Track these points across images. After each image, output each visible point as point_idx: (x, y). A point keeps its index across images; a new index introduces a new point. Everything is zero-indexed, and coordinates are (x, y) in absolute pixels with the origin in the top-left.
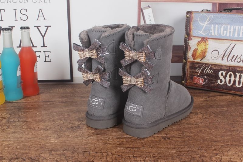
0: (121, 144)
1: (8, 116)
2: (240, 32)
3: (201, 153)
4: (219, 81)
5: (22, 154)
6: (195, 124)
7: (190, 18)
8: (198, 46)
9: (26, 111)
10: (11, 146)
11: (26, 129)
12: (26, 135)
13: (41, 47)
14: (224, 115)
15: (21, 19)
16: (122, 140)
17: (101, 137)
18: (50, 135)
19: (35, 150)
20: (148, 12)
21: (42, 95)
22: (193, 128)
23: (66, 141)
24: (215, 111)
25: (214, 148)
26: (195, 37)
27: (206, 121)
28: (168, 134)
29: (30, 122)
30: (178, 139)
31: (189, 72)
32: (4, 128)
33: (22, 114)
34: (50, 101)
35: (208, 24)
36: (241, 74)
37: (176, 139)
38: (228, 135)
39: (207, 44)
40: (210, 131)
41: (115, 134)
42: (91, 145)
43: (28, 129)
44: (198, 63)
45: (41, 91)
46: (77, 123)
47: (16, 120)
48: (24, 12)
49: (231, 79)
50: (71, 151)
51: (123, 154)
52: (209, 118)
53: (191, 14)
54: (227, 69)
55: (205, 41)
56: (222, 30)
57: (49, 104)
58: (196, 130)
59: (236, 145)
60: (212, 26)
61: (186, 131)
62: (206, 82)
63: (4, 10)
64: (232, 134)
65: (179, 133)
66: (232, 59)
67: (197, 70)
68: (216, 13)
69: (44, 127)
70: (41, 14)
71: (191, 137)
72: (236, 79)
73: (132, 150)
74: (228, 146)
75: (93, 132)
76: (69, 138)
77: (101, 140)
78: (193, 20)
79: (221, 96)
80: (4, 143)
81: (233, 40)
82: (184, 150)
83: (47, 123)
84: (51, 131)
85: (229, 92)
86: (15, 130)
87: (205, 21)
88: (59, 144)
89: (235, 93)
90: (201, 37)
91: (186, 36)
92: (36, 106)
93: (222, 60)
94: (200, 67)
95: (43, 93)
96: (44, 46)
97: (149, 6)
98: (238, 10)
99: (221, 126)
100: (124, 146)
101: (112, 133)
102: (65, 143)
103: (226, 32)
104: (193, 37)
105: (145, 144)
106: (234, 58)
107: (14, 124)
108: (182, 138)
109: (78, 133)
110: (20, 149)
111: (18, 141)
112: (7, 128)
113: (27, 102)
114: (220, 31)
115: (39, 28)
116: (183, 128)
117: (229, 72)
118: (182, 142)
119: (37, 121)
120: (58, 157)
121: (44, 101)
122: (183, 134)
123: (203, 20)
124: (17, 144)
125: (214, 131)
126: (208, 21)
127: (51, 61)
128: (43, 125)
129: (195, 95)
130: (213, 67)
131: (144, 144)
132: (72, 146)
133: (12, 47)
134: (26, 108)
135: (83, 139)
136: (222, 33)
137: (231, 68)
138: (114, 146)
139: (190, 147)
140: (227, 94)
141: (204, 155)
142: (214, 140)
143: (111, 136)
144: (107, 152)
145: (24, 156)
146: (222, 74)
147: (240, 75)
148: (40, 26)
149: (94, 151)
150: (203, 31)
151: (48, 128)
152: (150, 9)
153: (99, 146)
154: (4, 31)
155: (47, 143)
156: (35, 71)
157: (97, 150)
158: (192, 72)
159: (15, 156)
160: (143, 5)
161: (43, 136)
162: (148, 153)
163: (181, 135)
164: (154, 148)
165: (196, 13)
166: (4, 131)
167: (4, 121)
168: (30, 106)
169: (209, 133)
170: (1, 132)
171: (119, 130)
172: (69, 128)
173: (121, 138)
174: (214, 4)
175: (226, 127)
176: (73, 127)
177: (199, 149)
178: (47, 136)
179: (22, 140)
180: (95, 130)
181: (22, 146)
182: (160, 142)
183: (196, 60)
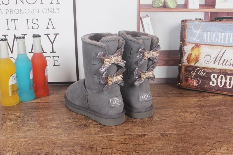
0: (124, 141)
1: (22, 115)
2: (230, 38)
3: (197, 148)
4: (211, 83)
5: (37, 150)
6: (190, 123)
7: (185, 26)
8: (192, 51)
9: (38, 110)
10: (27, 143)
11: (38, 127)
12: (39, 132)
13: (51, 52)
14: (216, 114)
15: (33, 28)
16: (125, 137)
17: (106, 135)
18: (61, 133)
19: (48, 146)
20: (146, 21)
21: (51, 95)
23: (75, 138)
24: (208, 110)
25: (208, 144)
26: (189, 43)
27: (200, 120)
28: (167, 131)
29: (42, 121)
30: (175, 136)
31: (184, 75)
32: (19, 126)
33: (35, 114)
34: (60, 101)
35: (201, 31)
36: (232, 77)
38: (220, 132)
39: (200, 49)
40: (204, 128)
41: (118, 131)
42: (98, 142)
44: (192, 66)
45: (50, 92)
46: (84, 121)
47: (29, 119)
48: (35, 21)
49: (222, 81)
50: (80, 147)
51: (127, 150)
52: (202, 116)
53: (186, 23)
54: (219, 72)
55: (198, 47)
56: (214, 37)
57: (58, 105)
58: (191, 128)
59: (228, 141)
60: (205, 33)
61: (182, 128)
62: (200, 83)
63: (18, 20)
64: (223, 132)
65: (176, 131)
66: (223, 63)
67: (191, 72)
68: (208, 21)
69: (55, 126)
70: (50, 23)
71: (187, 134)
72: (227, 81)
73: (134, 146)
74: (221, 142)
75: (99, 130)
76: (78, 135)
77: (107, 137)
78: (188, 27)
79: (213, 96)
80: (20, 140)
81: (223, 46)
82: (181, 146)
83: (58, 122)
84: (61, 129)
85: (220, 93)
86: (29, 128)
87: (198, 29)
88: (69, 141)
89: (226, 94)
90: (195, 43)
91: (182, 42)
92: (47, 106)
93: (214, 64)
94: (194, 70)
95: (53, 94)
96: (53, 52)
97: (147, 15)
98: (228, 19)
99: (214, 124)
100: (127, 143)
101: (116, 131)
102: (74, 140)
103: (217, 38)
104: (188, 43)
106: (225, 62)
107: (28, 123)
108: (179, 135)
109: (85, 131)
110: (34, 145)
111: (33, 138)
112: (22, 126)
113: (39, 102)
114: (212, 38)
115: (48, 35)
116: (180, 126)
117: (221, 74)
118: (179, 139)
119: (48, 120)
120: (69, 153)
121: (53, 101)
122: (180, 131)
123: (197, 27)
124: (32, 141)
125: (207, 129)
126: (201, 29)
127: (59, 65)
128: (53, 124)
129: (190, 96)
130: (205, 70)
131: (145, 140)
132: (81, 143)
133: (25, 54)
134: (37, 108)
135: (90, 137)
136: (213, 40)
137: (223, 71)
138: (118, 142)
139: (186, 143)
140: (219, 95)
141: (199, 151)
142: (208, 137)
143: (115, 133)
144: (112, 148)
145: (39, 152)
146: (214, 76)
147: (230, 78)
148: (49, 34)
149: (101, 147)
150: (197, 37)
151: (59, 126)
152: (148, 17)
153: (104, 143)
154: (19, 39)
155: (59, 140)
156: (45, 75)
157: (103, 146)
158: (187, 74)
159: (31, 152)
160: (142, 14)
161: (54, 133)
162: (149, 149)
163: (178, 132)
164: (154, 145)
165: (190, 22)
166: (20, 129)
167: (19, 120)
168: (41, 106)
169: (203, 131)
170: (17, 130)
171: (122, 128)
172: (77, 127)
173: (124, 136)
174: (206, 13)
175: (218, 124)
176: (81, 126)
177: (194, 145)
178: (58, 133)
179: (36, 137)
180: (100, 128)
181: (36, 143)
182: (160, 139)
183: (190, 64)
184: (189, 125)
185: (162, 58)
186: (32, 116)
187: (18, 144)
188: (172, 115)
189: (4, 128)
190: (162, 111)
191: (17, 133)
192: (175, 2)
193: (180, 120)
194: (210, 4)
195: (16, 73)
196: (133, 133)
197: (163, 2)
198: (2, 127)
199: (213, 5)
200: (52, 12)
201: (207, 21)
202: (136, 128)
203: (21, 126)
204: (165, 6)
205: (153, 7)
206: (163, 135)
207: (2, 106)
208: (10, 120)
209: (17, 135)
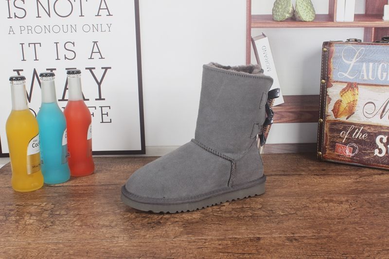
0: (224, 248)
1: (50, 206)
4: (376, 152)
6: (338, 219)
7: (328, 53)
8: (342, 96)
9: (77, 199)
10: (61, 251)
11: (79, 226)
12: (81, 234)
13: (96, 100)
14: (384, 204)
15: (66, 58)
16: (225, 242)
17: (193, 238)
18: (117, 235)
19: (97, 256)
20: (261, 44)
21: (98, 174)
22: (334, 225)
23: (142, 244)
24: (371, 199)
25: (367, 254)
26: (337, 82)
27: (356, 214)
28: (296, 233)
29: (85, 216)
30: (311, 241)
31: (328, 138)
32: (47, 225)
33: (71, 204)
34: (113, 183)
35: (357, 61)
37: (309, 240)
39: (357, 92)
40: (361, 229)
41: (215, 233)
42: (180, 250)
43: (84, 227)
44: (343, 123)
45: (96, 168)
46: (156, 217)
47: (63, 212)
48: (69, 46)
52: (360, 209)
53: (331, 47)
55: (353, 88)
56: (380, 71)
57: (111, 189)
58: (340, 227)
60: (364, 64)
61: (323, 228)
62: (356, 152)
63: (40, 43)
65: (313, 232)
67: (341, 133)
68: (369, 44)
69: (107, 223)
70: (96, 50)
71: (331, 238)
73: (241, 256)
75: (182, 231)
76: (146, 239)
77: (194, 242)
78: (334, 55)
79: (380, 174)
80: (50, 246)
82: (321, 257)
83: (111, 218)
84: (118, 229)
86: (63, 228)
87: (353, 58)
88: (132, 248)
90: (346, 82)
91: (323, 81)
92: (92, 191)
93: (381, 118)
94: (345, 129)
95: (101, 171)
96: (100, 99)
97: (263, 35)
99: (380, 221)
100: (229, 251)
101: (210, 232)
102: (141, 246)
103: (386, 73)
104: (334, 82)
105: (261, 249)
107: (61, 219)
108: (317, 239)
109: (159, 232)
110: (74, 255)
111: (71, 244)
112: (51, 224)
113: (77, 186)
114: (377, 72)
115: (93, 70)
116: (320, 224)
118: (317, 245)
119: (95, 214)
121: (102, 184)
122: (319, 233)
123: (350, 55)
124: (69, 248)
125: (367, 230)
126: (357, 58)
127: (111, 122)
128: (103, 221)
129: (339, 174)
130: (366, 128)
131: (259, 248)
132: (151, 251)
133: (55, 102)
134: (75, 195)
135: (167, 241)
136: (379, 76)
138: (214, 250)
139: (330, 252)
142: (368, 243)
143: (208, 236)
146: (381, 140)
148: (94, 68)
150: (350, 72)
151: (113, 224)
152: (265, 38)
153: (191, 251)
154: (44, 78)
155: (114, 247)
156: (88, 138)
158: (334, 137)
160: (255, 33)
161: (107, 236)
163: (316, 235)
164: (275, 254)
165: (337, 45)
166: (48, 229)
167: (45, 215)
168: (82, 192)
169: (360, 233)
170: (43, 230)
171: (220, 227)
172: (145, 225)
173: (224, 240)
174: (367, 29)
175: (386, 222)
176: (151, 224)
177: (344, 255)
178: (113, 236)
179: (76, 242)
180: (184, 227)
181: (76, 252)
182: (284, 245)
183: (339, 119)
184: (335, 223)
185: (291, 108)
186: (67, 208)
187: (47, 253)
188: (307, 206)
189: (20, 227)
190: (290, 200)
191: (43, 236)
192: (312, 10)
193: (321, 215)
194: (374, 13)
195: (38, 136)
196: (239, 235)
197: (290, 12)
198: (17, 226)
199: (379, 15)
200: (100, 29)
201: (367, 44)
202: (244, 227)
203: (49, 224)
204: (294, 19)
205: (273, 20)
206: (290, 239)
207: (15, 191)
208: (30, 215)
209: (45, 238)
